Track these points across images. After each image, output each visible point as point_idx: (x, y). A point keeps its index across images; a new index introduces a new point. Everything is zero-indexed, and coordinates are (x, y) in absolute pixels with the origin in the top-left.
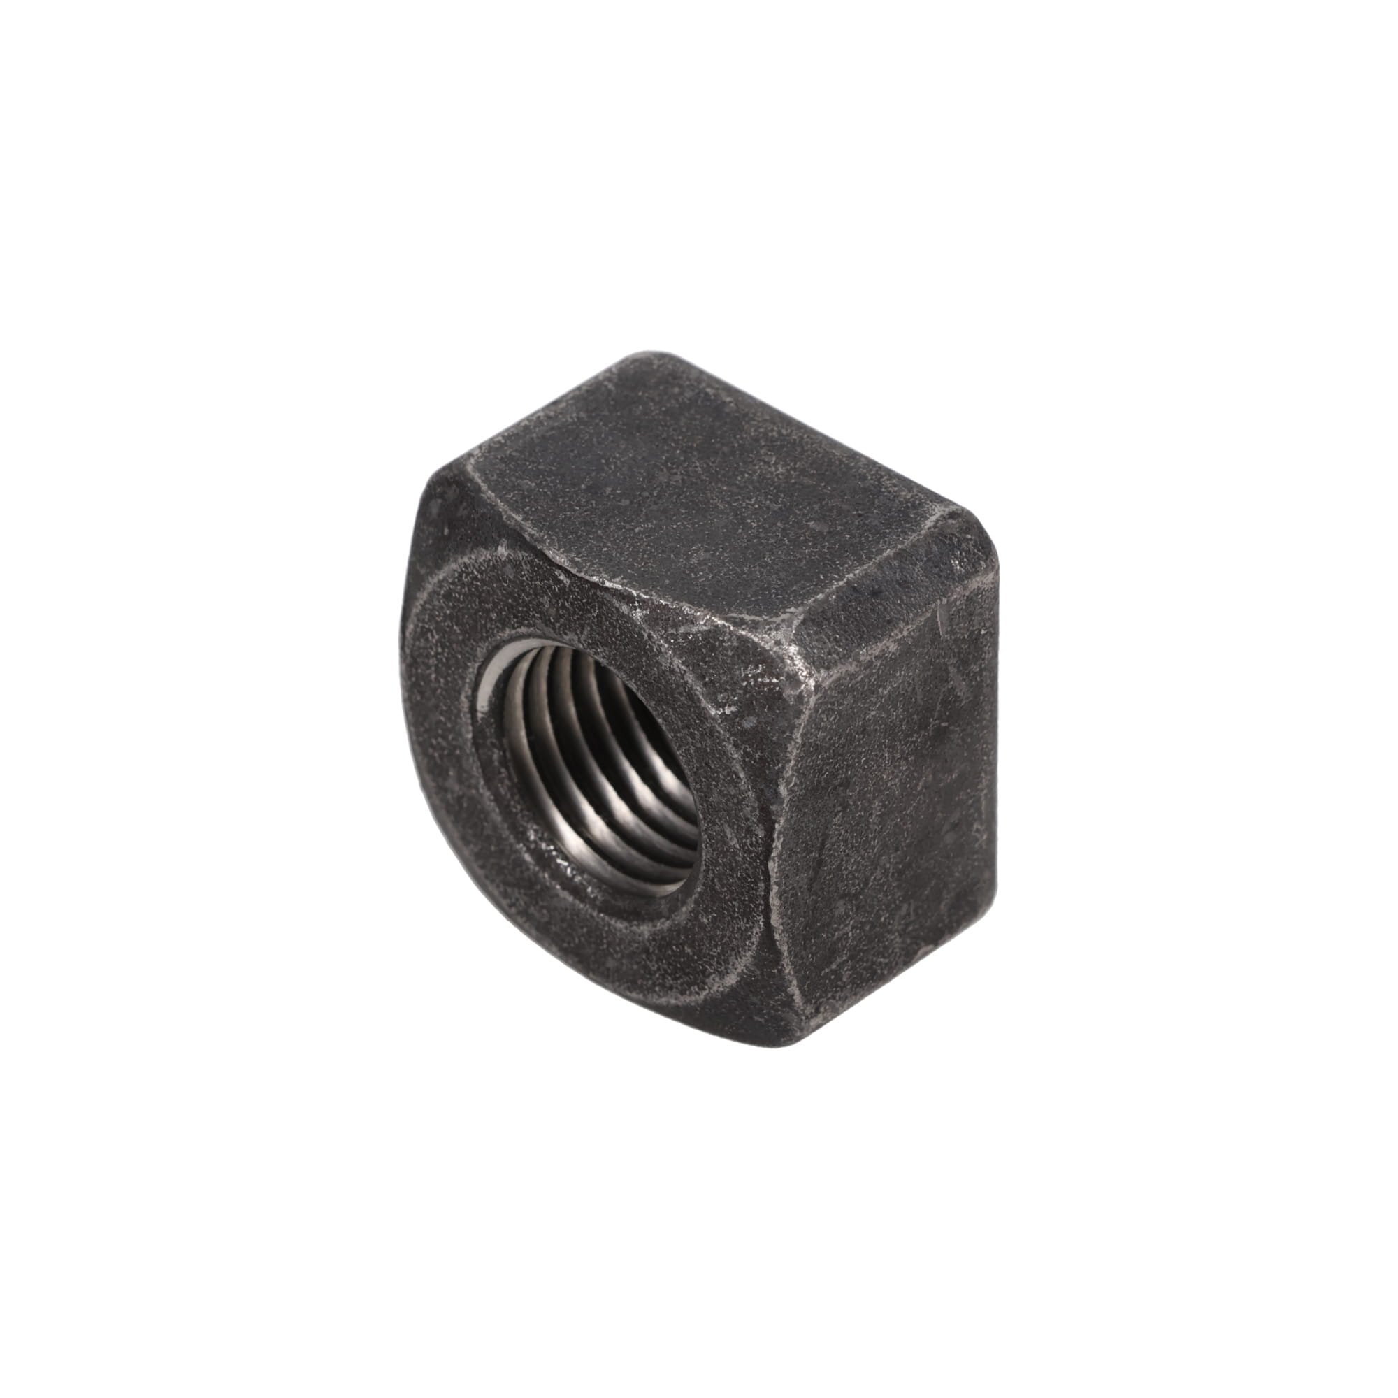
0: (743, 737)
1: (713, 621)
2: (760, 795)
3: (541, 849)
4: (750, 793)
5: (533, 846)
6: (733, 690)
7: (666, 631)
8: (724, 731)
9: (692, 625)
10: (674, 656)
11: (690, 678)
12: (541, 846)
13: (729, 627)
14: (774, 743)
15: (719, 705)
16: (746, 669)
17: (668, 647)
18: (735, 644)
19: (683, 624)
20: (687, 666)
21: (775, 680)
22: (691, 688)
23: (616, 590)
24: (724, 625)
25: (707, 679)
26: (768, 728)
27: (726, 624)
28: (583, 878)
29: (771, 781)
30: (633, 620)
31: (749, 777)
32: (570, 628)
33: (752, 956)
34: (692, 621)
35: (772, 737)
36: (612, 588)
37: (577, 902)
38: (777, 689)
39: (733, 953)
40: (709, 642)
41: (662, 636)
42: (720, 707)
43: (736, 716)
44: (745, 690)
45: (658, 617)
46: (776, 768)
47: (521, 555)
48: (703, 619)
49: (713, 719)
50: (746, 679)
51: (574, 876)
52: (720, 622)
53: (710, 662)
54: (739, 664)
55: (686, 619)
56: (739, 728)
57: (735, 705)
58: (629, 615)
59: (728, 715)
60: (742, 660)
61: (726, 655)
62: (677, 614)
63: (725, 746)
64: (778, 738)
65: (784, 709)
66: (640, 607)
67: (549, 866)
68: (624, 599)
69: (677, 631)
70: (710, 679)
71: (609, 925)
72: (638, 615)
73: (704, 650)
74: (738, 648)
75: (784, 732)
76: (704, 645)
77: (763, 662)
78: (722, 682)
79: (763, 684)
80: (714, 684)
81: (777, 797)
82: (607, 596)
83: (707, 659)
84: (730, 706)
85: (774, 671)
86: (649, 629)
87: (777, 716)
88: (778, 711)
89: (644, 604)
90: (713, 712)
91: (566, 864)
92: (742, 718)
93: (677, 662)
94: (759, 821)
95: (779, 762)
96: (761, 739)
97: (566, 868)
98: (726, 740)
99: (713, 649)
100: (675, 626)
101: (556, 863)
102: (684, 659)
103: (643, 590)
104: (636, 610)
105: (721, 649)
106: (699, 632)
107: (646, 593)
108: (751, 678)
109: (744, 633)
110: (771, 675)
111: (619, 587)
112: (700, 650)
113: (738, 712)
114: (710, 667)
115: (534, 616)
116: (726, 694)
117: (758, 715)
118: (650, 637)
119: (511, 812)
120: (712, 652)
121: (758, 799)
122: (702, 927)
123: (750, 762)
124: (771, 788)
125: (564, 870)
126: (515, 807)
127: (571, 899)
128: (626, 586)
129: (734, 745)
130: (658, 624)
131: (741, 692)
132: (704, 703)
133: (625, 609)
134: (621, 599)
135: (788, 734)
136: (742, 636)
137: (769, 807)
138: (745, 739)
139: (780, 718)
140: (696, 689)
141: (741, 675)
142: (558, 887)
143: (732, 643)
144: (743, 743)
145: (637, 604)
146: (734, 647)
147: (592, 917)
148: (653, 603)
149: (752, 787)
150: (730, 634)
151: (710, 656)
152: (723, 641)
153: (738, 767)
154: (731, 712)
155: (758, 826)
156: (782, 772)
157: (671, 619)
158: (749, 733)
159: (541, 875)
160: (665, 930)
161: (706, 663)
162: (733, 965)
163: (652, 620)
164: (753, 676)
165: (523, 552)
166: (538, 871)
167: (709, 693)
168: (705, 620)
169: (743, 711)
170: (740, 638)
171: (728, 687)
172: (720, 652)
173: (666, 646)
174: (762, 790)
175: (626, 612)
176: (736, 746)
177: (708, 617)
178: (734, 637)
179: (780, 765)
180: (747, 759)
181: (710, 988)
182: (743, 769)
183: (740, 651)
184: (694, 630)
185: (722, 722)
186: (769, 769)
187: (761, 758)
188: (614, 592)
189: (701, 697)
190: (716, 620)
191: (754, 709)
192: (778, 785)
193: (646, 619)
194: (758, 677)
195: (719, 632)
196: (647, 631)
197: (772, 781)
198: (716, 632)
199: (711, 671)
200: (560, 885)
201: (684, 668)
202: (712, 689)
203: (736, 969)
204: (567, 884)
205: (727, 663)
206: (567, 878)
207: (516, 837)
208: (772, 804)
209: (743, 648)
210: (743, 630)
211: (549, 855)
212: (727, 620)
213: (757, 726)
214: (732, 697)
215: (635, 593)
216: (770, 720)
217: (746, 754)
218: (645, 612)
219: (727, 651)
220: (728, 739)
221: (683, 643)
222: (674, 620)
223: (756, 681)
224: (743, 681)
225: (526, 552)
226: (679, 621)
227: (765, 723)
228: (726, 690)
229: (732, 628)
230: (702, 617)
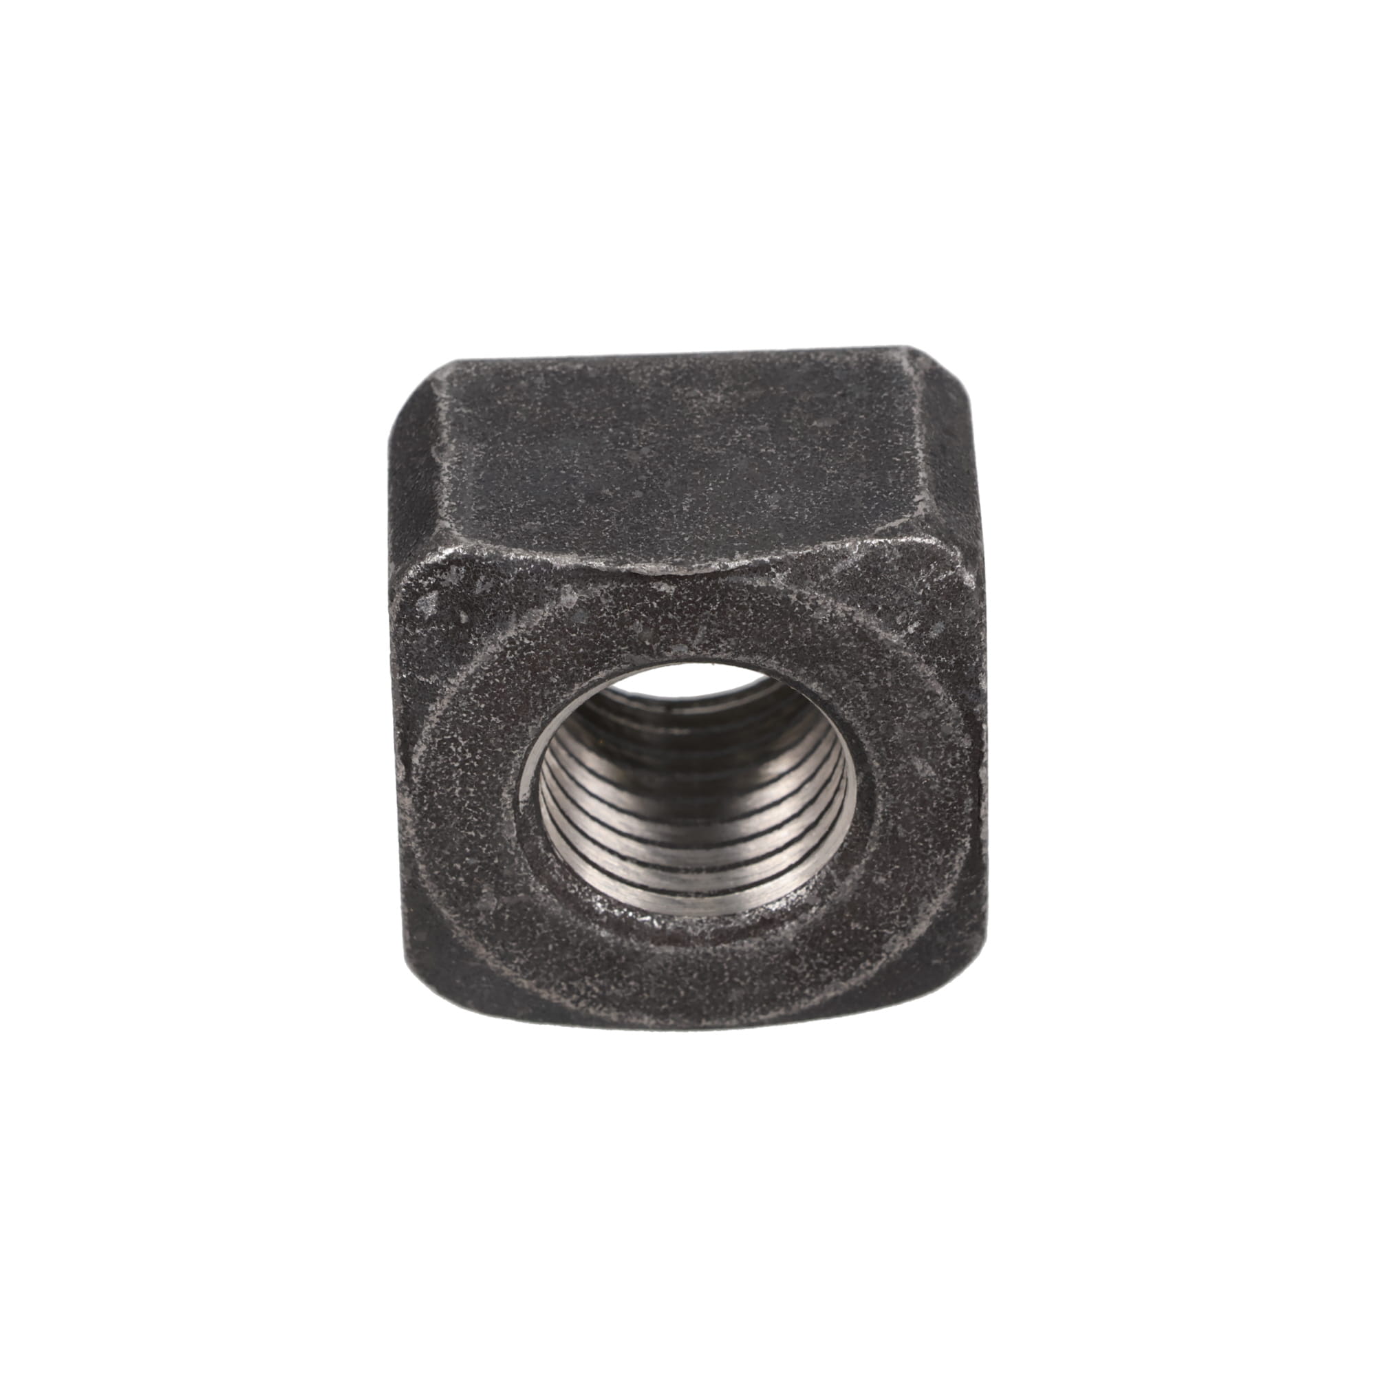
0: (932, 650)
1: (866, 545)
2: (962, 701)
3: (615, 917)
4: (951, 706)
5: (605, 919)
6: (911, 605)
7: (818, 581)
8: (912, 653)
9: (845, 561)
10: (836, 602)
11: (860, 617)
12: (614, 914)
13: (886, 542)
14: (967, 639)
15: (899, 629)
16: (918, 575)
17: (826, 596)
18: (899, 556)
19: (834, 564)
20: (855, 605)
21: (951, 573)
22: (864, 626)
23: (744, 566)
24: (880, 542)
25: (880, 608)
26: (958, 627)
27: (882, 540)
28: (674, 922)
29: (971, 682)
30: (774, 589)
31: (948, 689)
32: (675, 640)
33: (953, 888)
34: (844, 555)
35: (963, 633)
36: (740, 567)
37: (682, 949)
38: (956, 580)
39: (925, 898)
40: (869, 569)
41: (815, 589)
42: (902, 630)
43: (921, 631)
44: (924, 598)
45: (802, 572)
46: (974, 664)
47: (596, 590)
48: (855, 547)
49: (896, 647)
50: (921, 585)
51: (664, 926)
52: (875, 542)
53: (878, 588)
54: (909, 575)
55: (836, 557)
56: (927, 642)
57: (916, 620)
58: (767, 586)
59: (912, 634)
60: (911, 569)
61: (893, 573)
62: (824, 556)
63: (915, 669)
64: (970, 633)
65: (968, 598)
66: (778, 571)
67: (632, 929)
68: (755, 572)
69: (830, 575)
70: (883, 606)
71: (733, 952)
72: (779, 580)
73: (868, 580)
74: (902, 558)
75: (974, 622)
76: (866, 573)
77: (934, 559)
78: (897, 602)
79: (941, 583)
80: (889, 608)
81: (979, 696)
82: (733, 579)
83: (874, 587)
84: (912, 624)
85: (947, 563)
86: (798, 588)
87: (963, 609)
88: (963, 603)
89: (780, 565)
90: (895, 639)
91: (648, 918)
92: (928, 630)
93: (841, 608)
94: (964, 731)
95: (975, 656)
96: (953, 642)
97: (651, 922)
98: (916, 661)
99: (877, 573)
100: (826, 570)
101: (638, 922)
102: (848, 599)
103: (773, 552)
104: (774, 576)
105: (885, 569)
106: (856, 563)
107: (778, 554)
108: (926, 582)
109: (903, 540)
110: (946, 568)
111: (746, 562)
112: (863, 582)
113: (923, 625)
114: (879, 594)
115: (619, 651)
116: (904, 613)
117: (943, 618)
118: (800, 597)
119: (570, 894)
120: (876, 577)
121: (961, 708)
122: (879, 889)
123: (946, 671)
124: (972, 688)
125: (650, 926)
126: (573, 888)
127: (671, 950)
128: (752, 557)
129: (926, 663)
130: (806, 578)
131: (920, 602)
132: (882, 635)
133: (760, 582)
134: (751, 573)
135: (978, 622)
136: (903, 543)
137: (972, 711)
138: (936, 650)
139: (967, 610)
140: (871, 625)
141: (914, 585)
142: (652, 946)
143: (894, 556)
144: (935, 655)
145: (773, 570)
146: (898, 560)
147: (706, 955)
148: (792, 559)
149: (953, 698)
150: (889, 548)
151: (875, 583)
152: (885, 559)
153: (934, 684)
154: (915, 629)
155: (963, 737)
156: (981, 666)
157: (819, 565)
158: (938, 642)
159: (626, 944)
160: (820, 918)
161: (872, 592)
162: (925, 911)
163: (798, 578)
164: (928, 579)
165: (600, 586)
166: (622, 941)
167: (887, 622)
168: (854, 548)
169: (927, 622)
170: (902, 547)
171: (905, 605)
172: (885, 573)
173: (824, 596)
174: (963, 696)
175: (763, 584)
176: (928, 662)
177: (859, 543)
178: (895, 549)
179: (977, 660)
180: (943, 671)
181: (888, 954)
182: (941, 683)
183: (906, 561)
184: (850, 562)
185: (908, 645)
186: (967, 668)
187: (956, 662)
188: (742, 570)
189: (878, 630)
190: (869, 541)
191: (938, 614)
192: (979, 682)
193: (790, 580)
194: (933, 578)
195: (877, 553)
196: (796, 591)
197: (972, 679)
198: (875, 553)
199: (882, 597)
200: (653, 942)
201: (850, 609)
202: (888, 615)
203: (928, 914)
204: (662, 937)
205: (896, 580)
206: (658, 931)
207: (584, 919)
208: (975, 706)
209: (907, 556)
210: (901, 537)
211: (626, 919)
212: (879, 536)
213: (945, 630)
214: (912, 613)
215: (767, 559)
216: (956, 617)
217: (941, 665)
218: (785, 573)
219: (892, 568)
220: (919, 659)
221: (842, 583)
222: (822, 565)
223: (932, 583)
224: (918, 590)
225: (606, 584)
226: (829, 563)
227: (953, 623)
228: (903, 609)
229: (889, 541)
230: (852, 547)
